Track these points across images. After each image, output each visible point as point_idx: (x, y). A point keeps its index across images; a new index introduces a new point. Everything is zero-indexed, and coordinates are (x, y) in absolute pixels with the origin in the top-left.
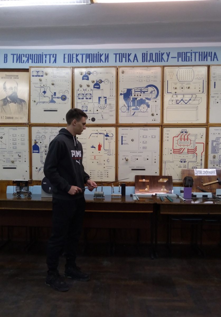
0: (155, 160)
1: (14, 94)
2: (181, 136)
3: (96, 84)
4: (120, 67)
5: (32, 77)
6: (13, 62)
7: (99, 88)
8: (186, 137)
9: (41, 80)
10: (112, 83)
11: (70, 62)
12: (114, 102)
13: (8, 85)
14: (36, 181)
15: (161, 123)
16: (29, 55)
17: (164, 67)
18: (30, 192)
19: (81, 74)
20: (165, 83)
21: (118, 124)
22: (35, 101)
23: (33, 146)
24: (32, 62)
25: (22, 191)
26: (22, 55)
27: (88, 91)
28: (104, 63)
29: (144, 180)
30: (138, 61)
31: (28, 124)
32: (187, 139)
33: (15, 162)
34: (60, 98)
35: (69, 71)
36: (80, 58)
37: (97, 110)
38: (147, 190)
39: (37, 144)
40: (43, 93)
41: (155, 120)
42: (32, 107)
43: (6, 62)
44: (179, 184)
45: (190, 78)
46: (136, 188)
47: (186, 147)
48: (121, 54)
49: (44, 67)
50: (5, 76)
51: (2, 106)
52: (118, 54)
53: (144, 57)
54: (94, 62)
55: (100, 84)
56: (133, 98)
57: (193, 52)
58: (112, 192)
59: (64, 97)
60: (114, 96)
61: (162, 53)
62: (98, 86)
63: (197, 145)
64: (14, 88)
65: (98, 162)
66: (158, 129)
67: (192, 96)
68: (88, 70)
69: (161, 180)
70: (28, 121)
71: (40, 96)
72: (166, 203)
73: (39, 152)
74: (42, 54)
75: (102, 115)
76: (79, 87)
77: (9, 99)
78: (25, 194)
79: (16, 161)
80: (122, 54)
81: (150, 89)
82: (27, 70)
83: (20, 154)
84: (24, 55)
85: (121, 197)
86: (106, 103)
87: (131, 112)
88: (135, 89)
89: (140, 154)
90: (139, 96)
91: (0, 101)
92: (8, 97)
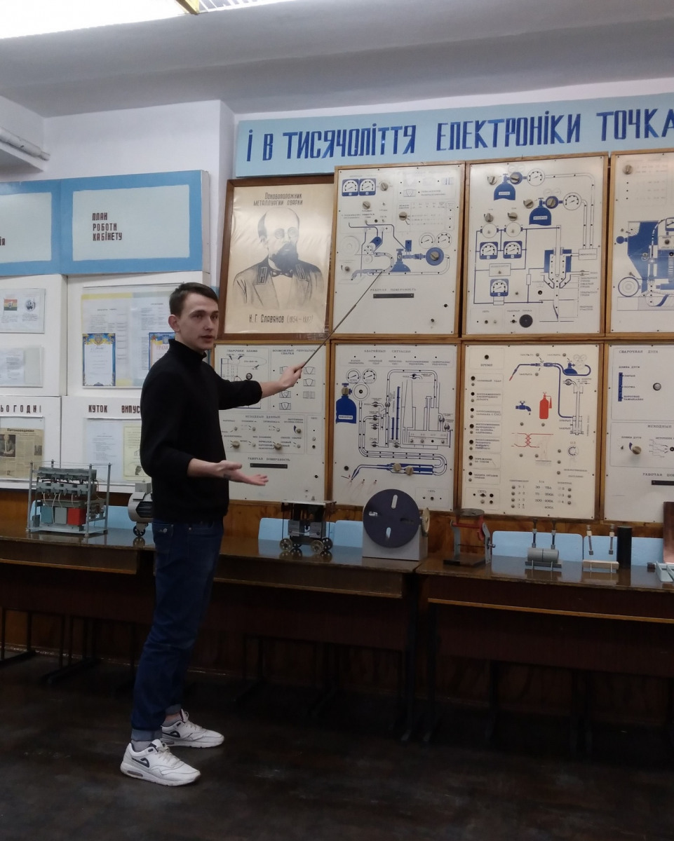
3: (540, 211)
4: (619, 154)
5: (341, 198)
6: (289, 156)
7: (548, 222)
9: (367, 206)
10: (589, 206)
11: (458, 147)
12: (595, 266)
13: (272, 225)
14: (344, 508)
16: (333, 132)
18: (328, 539)
19: (491, 184)
21: (607, 335)
22: (348, 270)
23: (338, 402)
24: (343, 154)
25: (306, 534)
26: (313, 134)
27: (511, 234)
28: (566, 144)
31: (326, 335)
33: (284, 448)
34: (424, 257)
35: (454, 174)
36: (487, 132)
37: (540, 292)
39: (351, 397)
40: (373, 245)
42: (338, 286)
43: (267, 157)
46: (666, 545)
48: (621, 115)
49: (378, 167)
50: (263, 198)
51: (253, 285)
52: (611, 114)
54: (532, 143)
55: (549, 209)
56: (659, 251)
59: (436, 255)
60: (595, 246)
62: (545, 218)
64: (289, 230)
65: (537, 456)
68: (512, 167)
70: (326, 327)
71: (365, 252)
73: (354, 421)
74: (372, 128)
75: (555, 308)
76: (484, 222)
77: (272, 264)
78: (316, 543)
79: (287, 444)
80: (624, 113)
82: (327, 178)
83: (299, 426)
84: (320, 133)
85: (617, 571)
86: (568, 269)
87: (653, 295)
88: (669, 222)
91: (248, 271)
92: (270, 259)
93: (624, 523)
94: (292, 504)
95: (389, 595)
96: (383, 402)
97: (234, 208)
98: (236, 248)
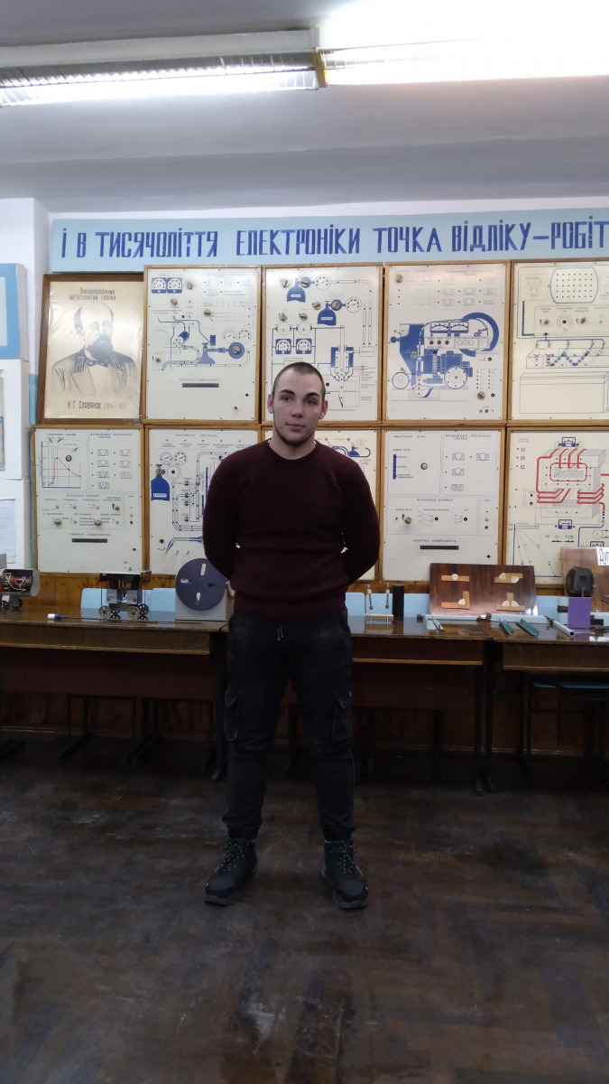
0: (487, 520)
1: (102, 342)
2: (560, 456)
3: (326, 313)
4: (392, 265)
5: (151, 295)
6: (102, 255)
7: (333, 323)
8: (574, 459)
9: (174, 303)
10: (367, 309)
11: (255, 253)
12: (373, 362)
13: (87, 319)
14: (160, 577)
15: (505, 418)
16: (143, 234)
17: (513, 263)
18: (145, 605)
19: (284, 286)
20: (516, 307)
21: (384, 422)
22: (158, 360)
23: (153, 481)
24: (152, 255)
25: (124, 601)
26: (124, 235)
27: (302, 333)
28: (348, 255)
29: (455, 577)
30: (440, 249)
31: (140, 421)
32: (578, 464)
33: (103, 524)
34: (227, 350)
35: (251, 277)
36: (280, 241)
38: (464, 603)
39: (164, 477)
40: (181, 339)
41: (487, 411)
42: (149, 377)
43: (81, 254)
44: (553, 589)
45: (588, 294)
46: (431, 599)
47: (573, 486)
48: (393, 231)
49: (184, 268)
50: (78, 292)
51: (71, 373)
52: (385, 229)
53: (457, 238)
54: (319, 252)
55: (334, 311)
56: (425, 350)
57: (596, 223)
58: (368, 608)
59: (237, 349)
60: (373, 344)
61: (507, 226)
62: (331, 318)
63: (604, 480)
64: (103, 324)
66: (496, 436)
67: (593, 344)
68: (302, 273)
69: (503, 577)
70: (140, 413)
71: (173, 345)
72: (519, 640)
73: (167, 499)
74: (178, 232)
75: (340, 398)
76: (278, 321)
77: (88, 355)
78: (132, 609)
79: (106, 520)
80: (396, 229)
81: (475, 325)
82: (137, 276)
83: (117, 504)
84: (130, 235)
85: (393, 622)
86: (351, 364)
87: (421, 387)
88: (433, 325)
89: (444, 505)
90: (443, 343)
91: (67, 360)
92: (88, 350)
93: (399, 582)
94: (110, 574)
95: (199, 652)
96: (193, 481)
97: (51, 301)
98: (53, 339)
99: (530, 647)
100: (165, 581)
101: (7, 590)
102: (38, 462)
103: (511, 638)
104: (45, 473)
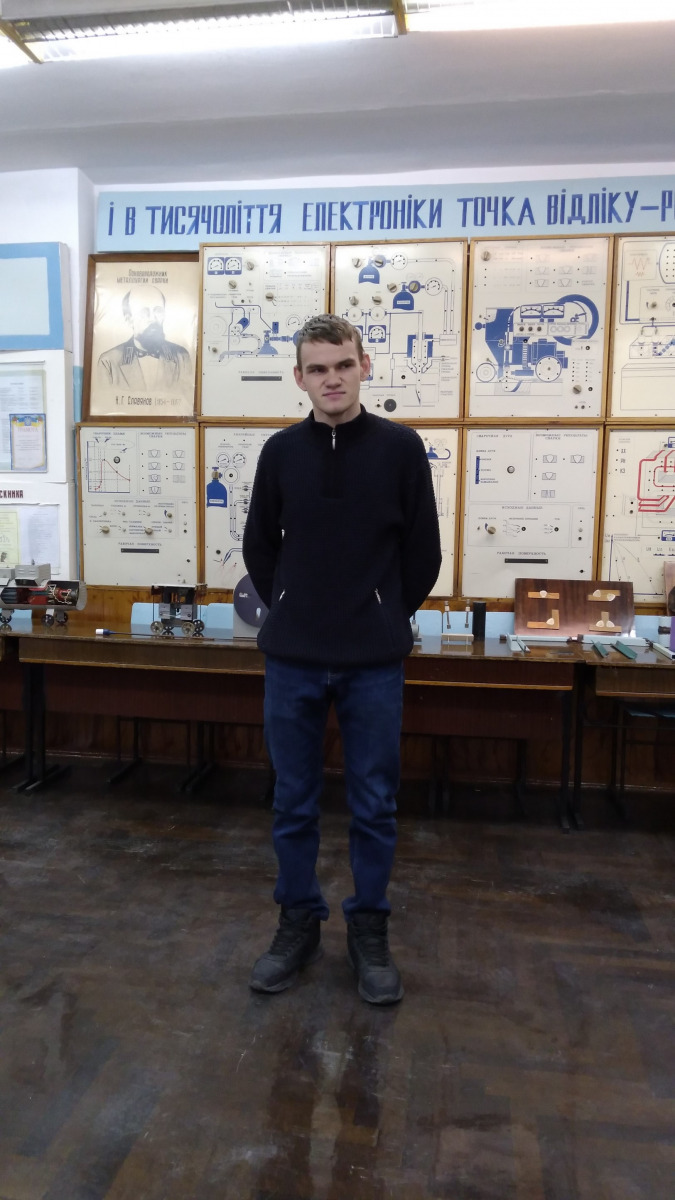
0: (581, 531)
1: (153, 330)
2: (666, 458)
3: (403, 296)
4: (477, 240)
5: (207, 277)
6: (153, 232)
7: (410, 307)
9: (233, 286)
10: (450, 291)
11: (324, 229)
12: (454, 352)
13: (137, 304)
14: (217, 591)
15: (604, 415)
16: (198, 208)
17: (617, 237)
18: (200, 621)
19: (356, 266)
20: (619, 288)
21: (466, 419)
22: (215, 351)
23: (209, 486)
24: (208, 232)
25: (177, 617)
26: (177, 209)
27: (376, 318)
28: (428, 229)
29: (543, 594)
30: (533, 222)
31: (194, 419)
33: (155, 533)
35: (319, 256)
36: (352, 214)
37: (403, 377)
38: (553, 623)
39: (221, 481)
40: (241, 326)
41: (583, 407)
42: (205, 369)
43: (130, 232)
44: (655, 608)
46: (516, 618)
48: (480, 202)
49: (244, 246)
50: (126, 275)
51: (119, 365)
52: (471, 200)
53: (553, 210)
54: (395, 227)
55: (413, 295)
56: (514, 338)
58: (445, 627)
60: (456, 331)
61: (611, 194)
62: (408, 302)
64: (155, 310)
66: (593, 436)
68: (377, 250)
69: (597, 595)
70: (195, 410)
71: (232, 334)
72: (614, 663)
73: (225, 505)
74: (237, 205)
75: (417, 393)
76: (349, 306)
77: (138, 345)
78: (187, 625)
79: (158, 529)
80: (483, 199)
81: (571, 309)
82: (192, 256)
83: (169, 511)
84: (184, 208)
85: (473, 643)
86: (430, 353)
87: (509, 380)
88: (524, 309)
89: (532, 513)
90: (535, 330)
91: (114, 351)
92: (137, 339)
93: (480, 599)
94: (162, 587)
97: (97, 284)
98: (99, 327)
99: (627, 671)
100: (222, 595)
101: (50, 604)
102: (83, 464)
103: (607, 660)
104: (91, 476)
